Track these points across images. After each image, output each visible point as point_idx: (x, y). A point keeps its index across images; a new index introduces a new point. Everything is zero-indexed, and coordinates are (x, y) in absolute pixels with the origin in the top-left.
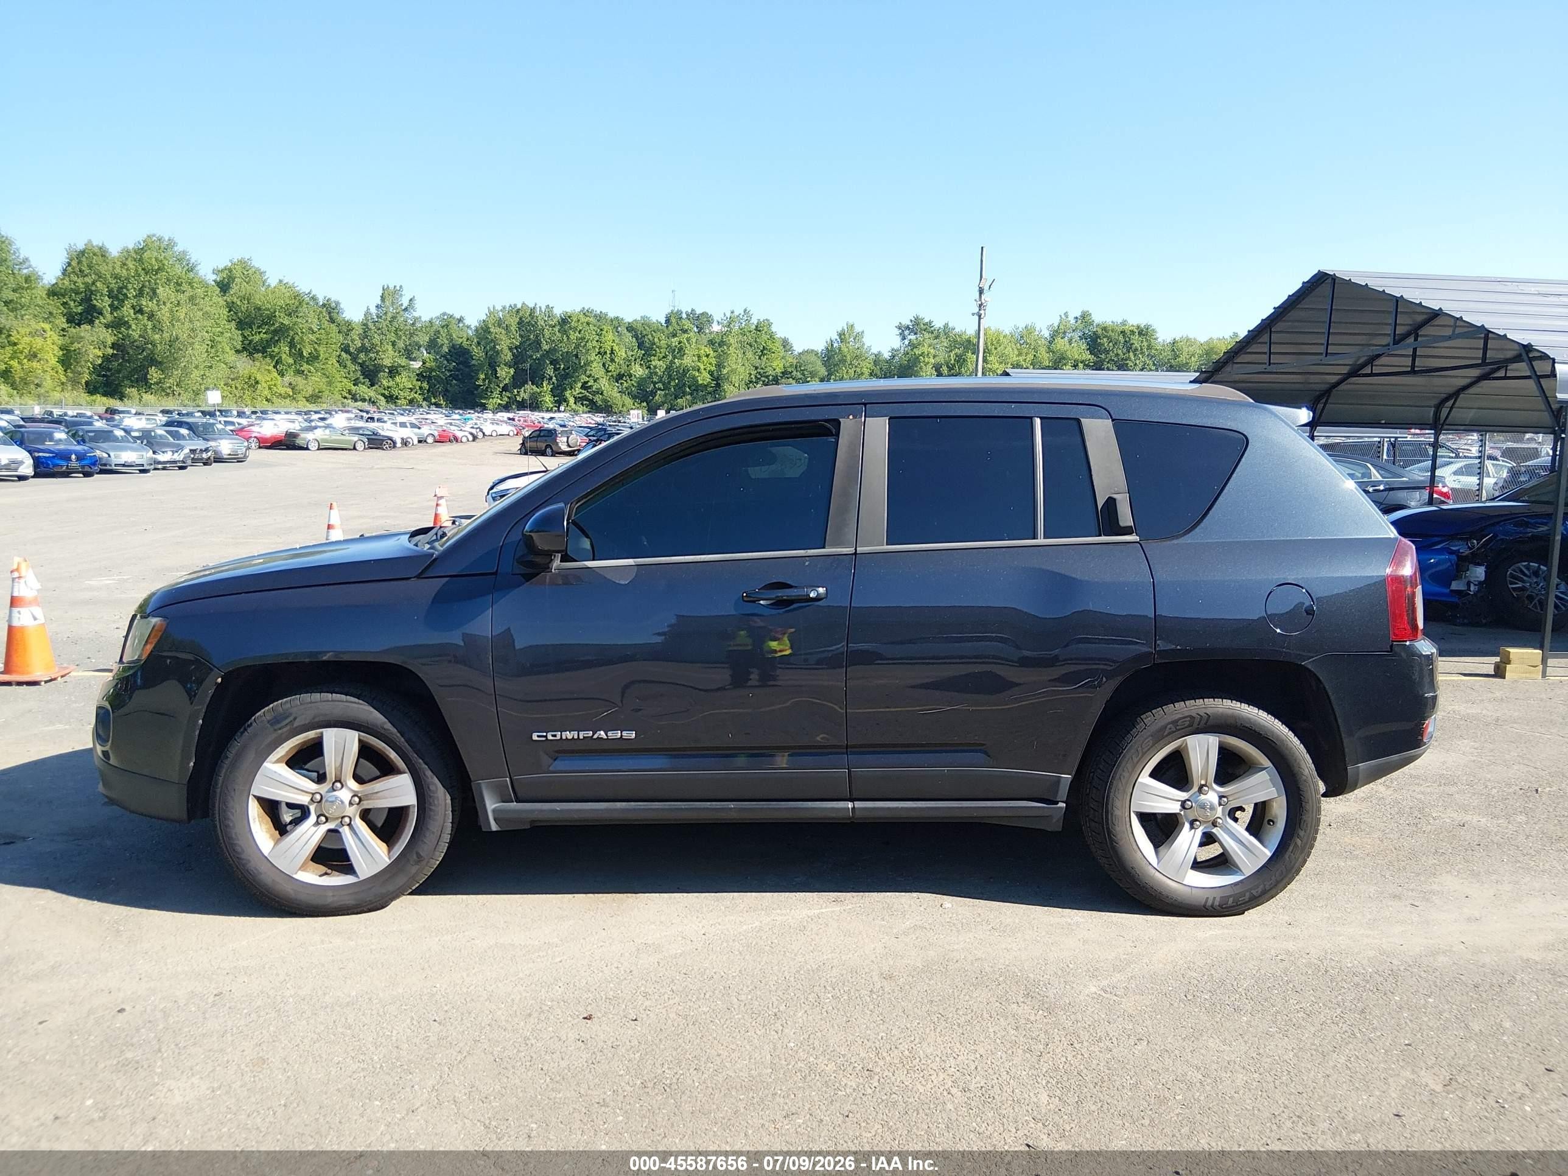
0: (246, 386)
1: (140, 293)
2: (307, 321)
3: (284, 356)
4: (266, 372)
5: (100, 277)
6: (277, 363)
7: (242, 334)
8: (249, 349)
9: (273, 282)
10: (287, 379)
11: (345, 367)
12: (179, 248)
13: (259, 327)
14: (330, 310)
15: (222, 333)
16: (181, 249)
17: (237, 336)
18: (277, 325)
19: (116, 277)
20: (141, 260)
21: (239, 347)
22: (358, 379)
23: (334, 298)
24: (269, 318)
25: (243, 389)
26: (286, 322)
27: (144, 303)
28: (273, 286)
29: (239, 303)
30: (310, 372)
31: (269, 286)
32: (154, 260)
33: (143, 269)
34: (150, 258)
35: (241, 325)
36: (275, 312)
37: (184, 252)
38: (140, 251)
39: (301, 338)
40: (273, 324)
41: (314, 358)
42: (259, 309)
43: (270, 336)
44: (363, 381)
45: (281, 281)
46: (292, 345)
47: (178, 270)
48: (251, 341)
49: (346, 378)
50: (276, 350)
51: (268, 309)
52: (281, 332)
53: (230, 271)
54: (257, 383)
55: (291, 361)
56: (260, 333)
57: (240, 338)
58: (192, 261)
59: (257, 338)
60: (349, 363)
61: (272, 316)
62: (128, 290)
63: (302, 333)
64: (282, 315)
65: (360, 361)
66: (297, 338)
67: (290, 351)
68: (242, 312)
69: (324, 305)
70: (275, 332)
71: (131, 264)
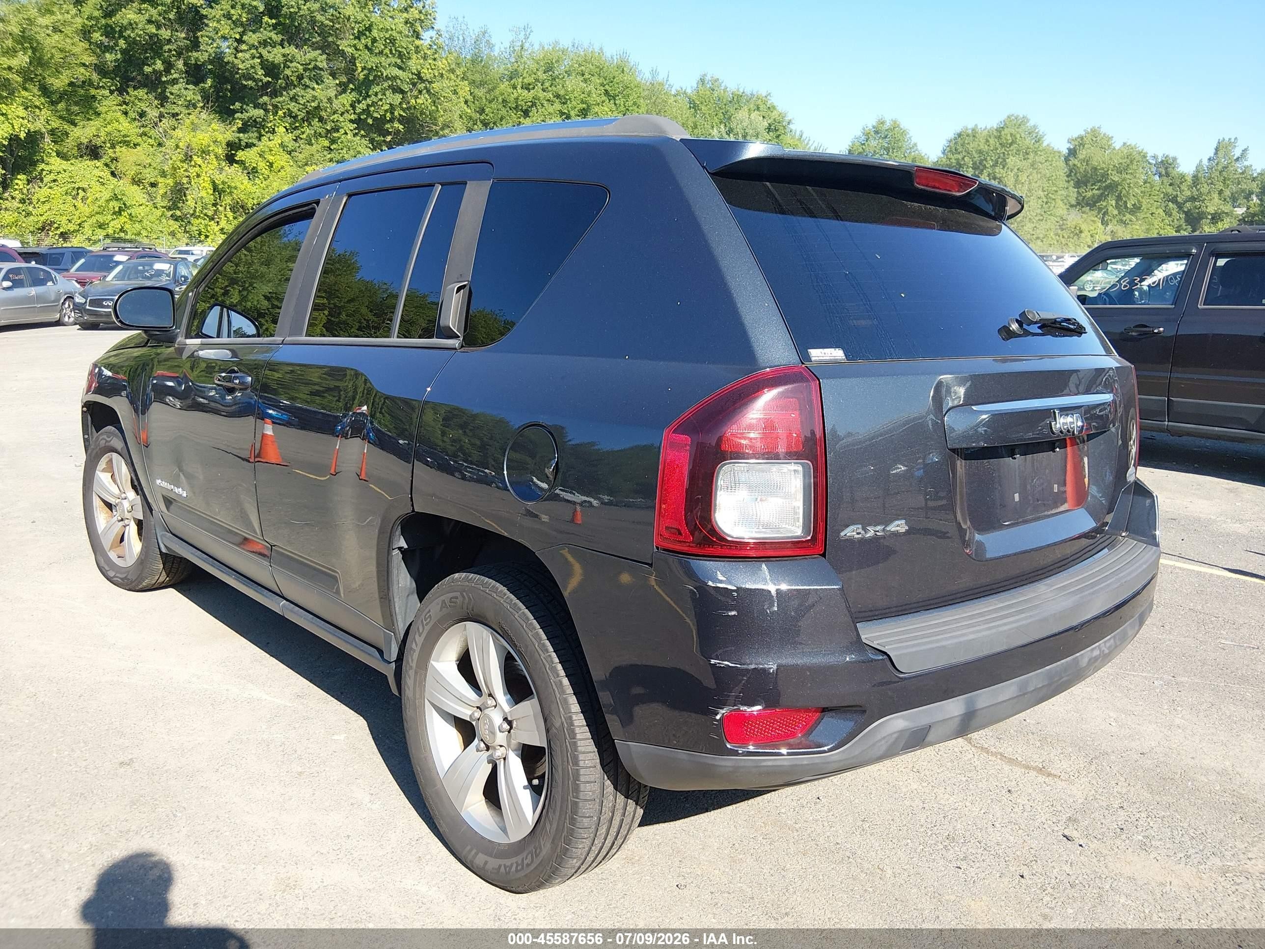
0: (1072, 235)
1: (995, 165)
2: (1135, 177)
3: (1110, 208)
4: (1091, 223)
5: (969, 153)
6: (1104, 214)
7: (1078, 192)
8: (1082, 203)
9: (1118, 145)
10: (1110, 227)
11: (1170, 216)
12: (1031, 123)
13: (1092, 186)
14: (1166, 167)
15: (1056, 191)
16: (1032, 125)
17: (1073, 193)
18: (1109, 182)
19: (980, 152)
20: (999, 137)
21: (1074, 203)
22: (1180, 226)
23: (1172, 154)
24: (1103, 176)
25: (1069, 237)
26: (1116, 179)
27: (997, 171)
28: (1117, 148)
29: (1079, 165)
30: (1130, 221)
31: (1114, 149)
32: (1009, 135)
33: (1001, 144)
34: (1006, 135)
35: (1078, 185)
36: (1108, 171)
37: (1035, 127)
38: (1000, 130)
39: (1128, 192)
40: (1106, 181)
41: (1137, 208)
42: (1096, 169)
43: (1101, 191)
44: (1185, 227)
45: (1125, 144)
46: (1119, 198)
47: (1029, 142)
48: (1084, 197)
49: (1170, 225)
50: (1104, 204)
51: (1103, 169)
52: (1112, 187)
53: (1082, 138)
54: (1081, 232)
55: (1116, 212)
56: (1092, 190)
57: (1075, 195)
58: (1041, 133)
59: (1089, 194)
60: (1174, 213)
61: (1105, 175)
62: (986, 161)
63: (1129, 187)
64: (1115, 172)
65: (1186, 210)
66: (1124, 192)
67: (1117, 203)
68: (1080, 172)
69: (1162, 162)
70: (1107, 187)
71: (992, 141)
